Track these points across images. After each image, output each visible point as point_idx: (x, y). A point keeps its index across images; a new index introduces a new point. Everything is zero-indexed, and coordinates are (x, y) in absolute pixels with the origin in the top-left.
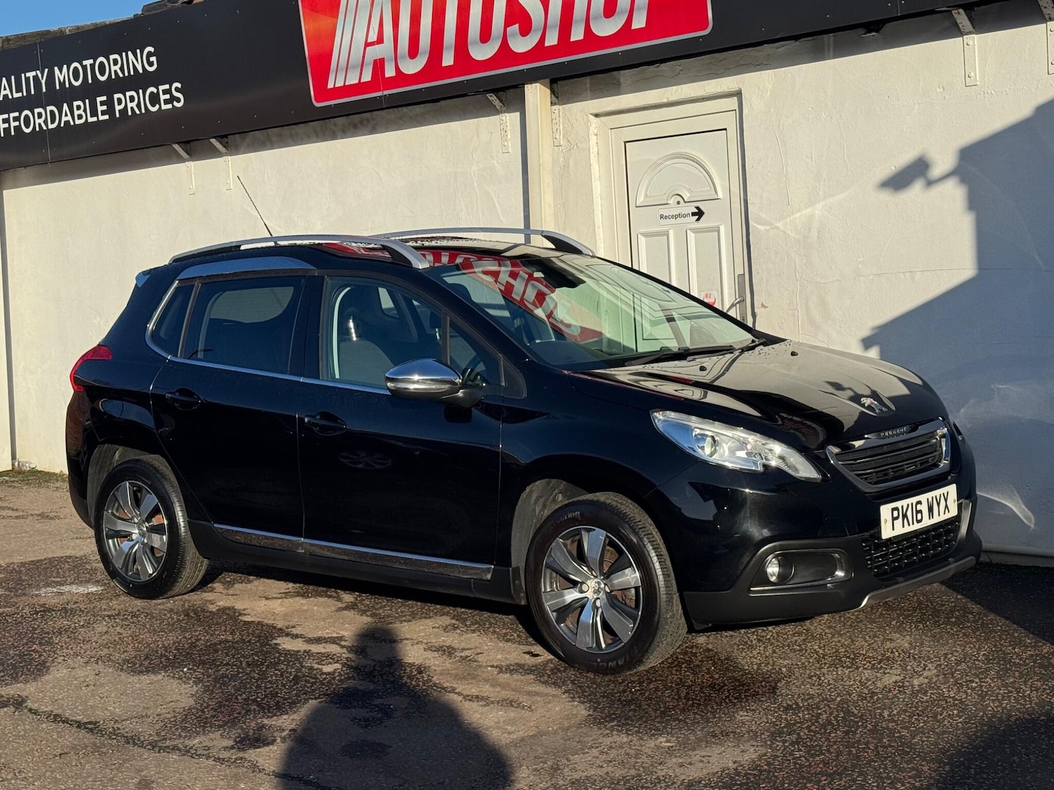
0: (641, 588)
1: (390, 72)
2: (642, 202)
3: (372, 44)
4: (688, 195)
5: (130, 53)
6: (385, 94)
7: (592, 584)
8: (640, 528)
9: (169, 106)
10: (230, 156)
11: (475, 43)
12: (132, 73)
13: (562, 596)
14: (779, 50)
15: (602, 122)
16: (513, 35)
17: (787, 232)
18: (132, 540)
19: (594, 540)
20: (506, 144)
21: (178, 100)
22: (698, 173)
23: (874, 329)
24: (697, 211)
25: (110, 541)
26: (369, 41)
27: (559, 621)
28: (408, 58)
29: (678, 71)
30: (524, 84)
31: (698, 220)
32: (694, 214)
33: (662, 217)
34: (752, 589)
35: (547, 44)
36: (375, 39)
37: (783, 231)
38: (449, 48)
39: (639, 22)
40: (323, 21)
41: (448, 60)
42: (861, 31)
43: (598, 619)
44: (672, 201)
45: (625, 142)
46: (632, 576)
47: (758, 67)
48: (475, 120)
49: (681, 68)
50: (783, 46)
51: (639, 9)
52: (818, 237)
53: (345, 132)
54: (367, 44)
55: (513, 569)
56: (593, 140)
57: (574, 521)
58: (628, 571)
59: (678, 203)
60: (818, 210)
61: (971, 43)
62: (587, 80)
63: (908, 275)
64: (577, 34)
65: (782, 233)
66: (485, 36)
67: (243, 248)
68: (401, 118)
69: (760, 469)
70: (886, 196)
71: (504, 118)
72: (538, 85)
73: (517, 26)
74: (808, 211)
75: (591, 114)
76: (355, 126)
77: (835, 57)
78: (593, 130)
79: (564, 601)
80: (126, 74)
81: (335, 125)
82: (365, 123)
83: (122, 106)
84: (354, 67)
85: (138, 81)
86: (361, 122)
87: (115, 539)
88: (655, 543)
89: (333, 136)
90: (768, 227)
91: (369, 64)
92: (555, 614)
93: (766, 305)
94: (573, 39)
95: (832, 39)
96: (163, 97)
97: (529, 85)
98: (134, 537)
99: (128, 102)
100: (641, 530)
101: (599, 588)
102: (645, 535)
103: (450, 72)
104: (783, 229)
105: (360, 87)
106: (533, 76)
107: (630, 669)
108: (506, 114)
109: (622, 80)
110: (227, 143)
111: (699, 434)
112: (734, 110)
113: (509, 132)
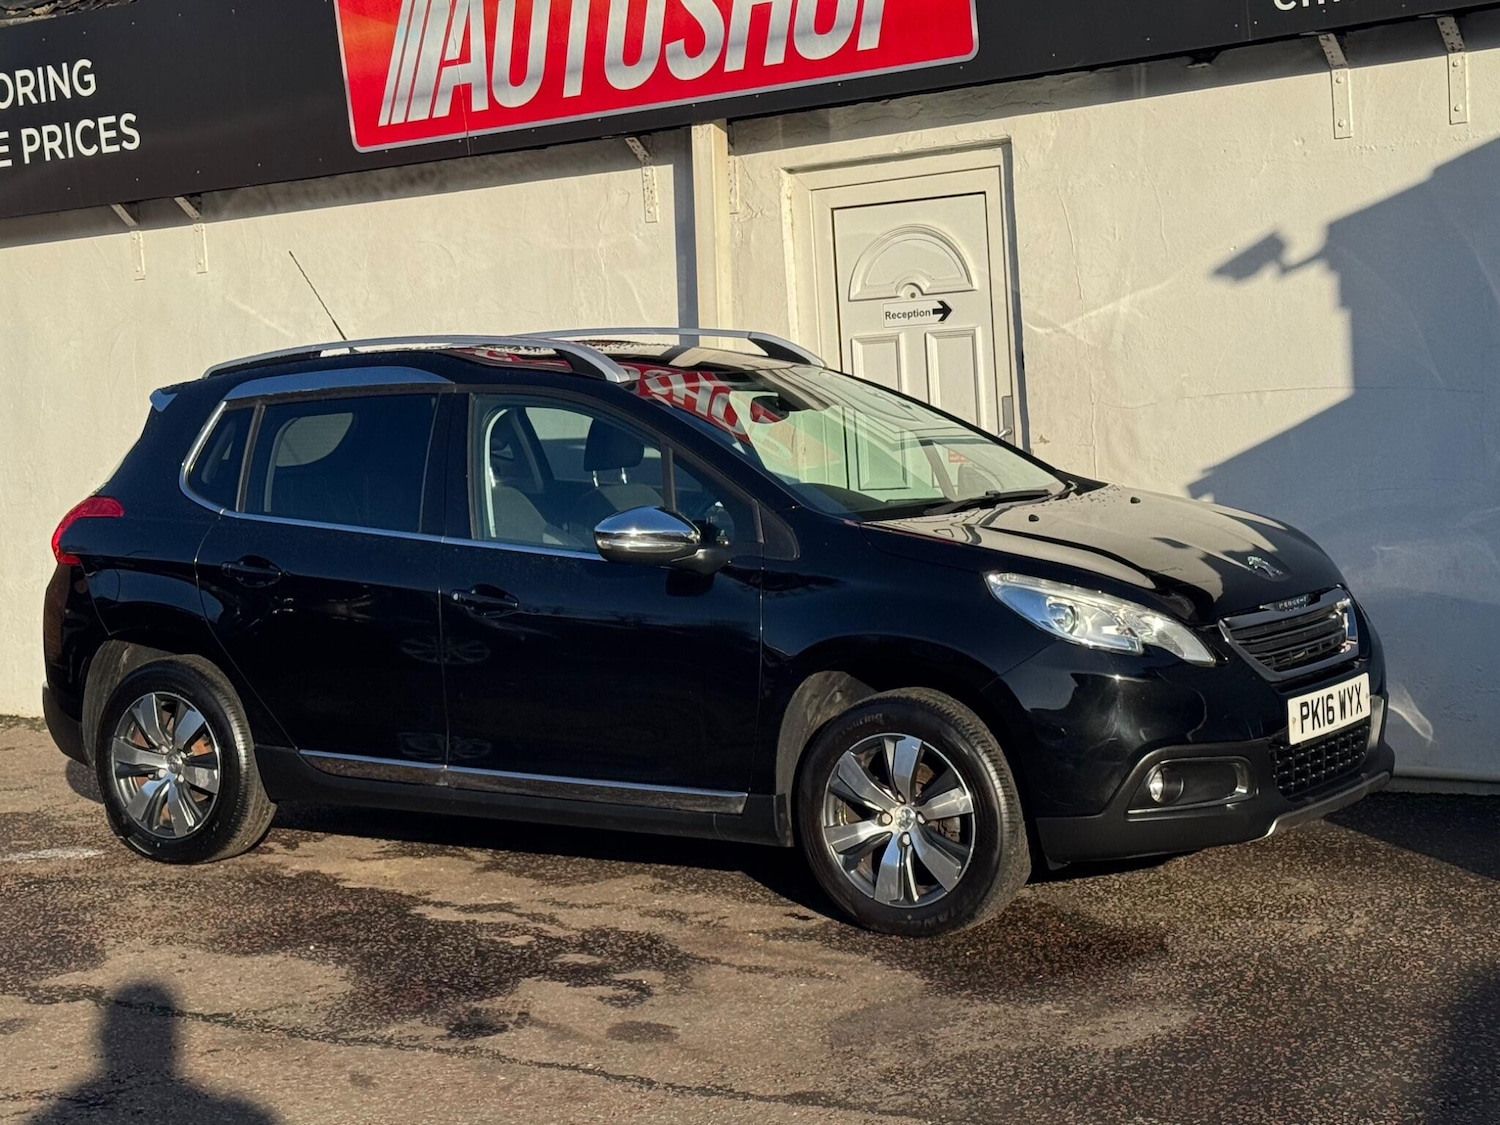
0: (973, 816)
1: (479, 104)
2: (859, 293)
3: (452, 63)
4: (928, 284)
5: (50, 69)
6: (470, 135)
7: (897, 812)
8: (972, 734)
9: (116, 148)
10: (204, 222)
11: (615, 64)
12: (53, 98)
13: (855, 831)
14: (1067, 83)
15: (799, 180)
16: (675, 54)
17: (1078, 337)
18: (159, 779)
19: (903, 753)
20: (651, 210)
21: (131, 139)
22: (942, 252)
23: (1204, 471)
24: (941, 307)
25: (122, 781)
26: (447, 58)
27: (848, 865)
28: (509, 84)
29: (916, 110)
30: (690, 125)
31: (942, 319)
32: (936, 311)
33: (888, 315)
34: (1130, 812)
35: (728, 68)
36: (456, 55)
37: (1071, 335)
38: (573, 71)
39: (869, 40)
40: (373, 29)
41: (573, 88)
42: (1186, 60)
43: (908, 861)
44: (904, 293)
45: (833, 209)
46: (961, 798)
47: (1036, 107)
48: (604, 176)
49: (920, 106)
50: (1073, 78)
51: (869, 22)
52: (1123, 343)
53: (394, 190)
54: (444, 63)
55: (778, 797)
56: (786, 205)
57: (874, 727)
58: (955, 792)
59: (913, 295)
60: (1124, 306)
61: (1342, 79)
62: (779, 120)
63: (1253, 396)
64: (774, 56)
65: (1070, 338)
66: (632, 54)
67: (324, 354)
68: (485, 171)
69: (1139, 649)
70: (1223, 288)
71: (649, 173)
72: (712, 125)
73: (681, 42)
74: (1108, 308)
75: (784, 169)
76: (412, 182)
77: (1149, 94)
78: (786, 191)
79: (857, 838)
80: (44, 100)
81: (379, 179)
82: (427, 176)
83: (35, 148)
84: (423, 96)
85: (64, 111)
86: (422, 176)
87: (130, 779)
88: (992, 753)
89: (376, 195)
90: (1049, 330)
91: (446, 92)
92: (842, 856)
93: (1047, 439)
94: (767, 62)
95: (1144, 70)
96: (104, 135)
97: (698, 127)
98: (161, 774)
99: (47, 141)
100: (973, 736)
101: (907, 819)
102: (978, 743)
103: (575, 105)
104: (1073, 333)
105: (431, 125)
106: (705, 114)
107: (954, 928)
108: (652, 167)
109: (831, 121)
110: (200, 203)
111: (1054, 604)
112: (999, 166)
113: (656, 193)
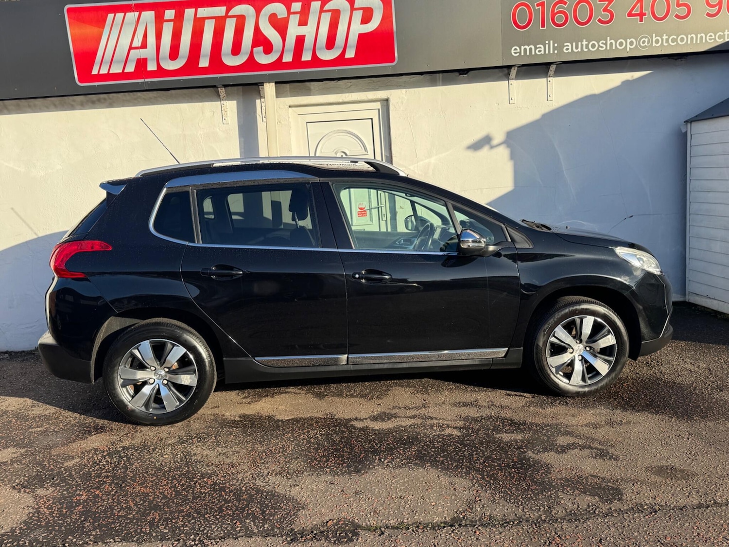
0: (616, 344)
1: (152, 67)
3: (136, 48)
4: (349, 152)
6: (146, 81)
7: (576, 347)
11: (227, 55)
14: (412, 79)
15: (294, 110)
16: (258, 53)
17: (415, 171)
20: (226, 119)
22: (354, 140)
26: (134, 45)
28: (169, 60)
29: (349, 85)
35: (284, 60)
36: (139, 45)
37: (413, 170)
38: (205, 56)
39: (350, 54)
40: (89, 30)
41: (204, 63)
42: (457, 74)
44: (339, 155)
45: (307, 123)
46: (611, 338)
47: (399, 87)
49: (351, 84)
50: (414, 77)
51: (351, 47)
53: (93, 105)
54: (131, 48)
58: (609, 336)
59: (342, 156)
60: (433, 160)
61: (513, 84)
66: (236, 49)
68: (135, 99)
70: (470, 154)
71: (223, 104)
72: (274, 84)
73: (261, 48)
74: (427, 161)
75: (289, 105)
76: (93, 102)
77: (443, 85)
81: (74, 101)
84: (118, 62)
86: (99, 100)
91: (132, 61)
92: (554, 369)
94: (304, 59)
95: (441, 76)
97: (267, 84)
103: (204, 71)
105: (123, 75)
108: (227, 101)
112: (379, 109)
113: (228, 112)
